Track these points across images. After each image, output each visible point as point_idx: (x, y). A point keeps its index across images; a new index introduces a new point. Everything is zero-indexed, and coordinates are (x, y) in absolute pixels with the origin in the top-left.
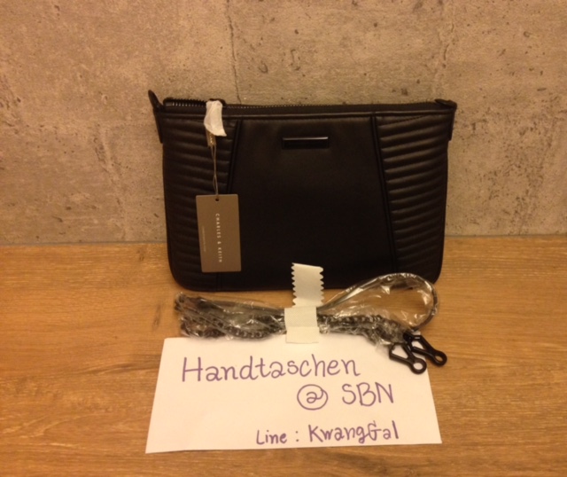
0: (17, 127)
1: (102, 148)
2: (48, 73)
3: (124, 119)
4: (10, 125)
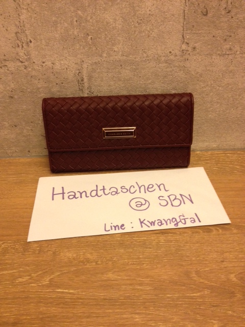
0: (26, 63)
1: (82, 80)
2: (54, 19)
3: (101, 56)
4: (22, 62)
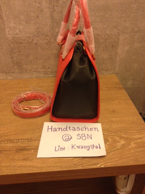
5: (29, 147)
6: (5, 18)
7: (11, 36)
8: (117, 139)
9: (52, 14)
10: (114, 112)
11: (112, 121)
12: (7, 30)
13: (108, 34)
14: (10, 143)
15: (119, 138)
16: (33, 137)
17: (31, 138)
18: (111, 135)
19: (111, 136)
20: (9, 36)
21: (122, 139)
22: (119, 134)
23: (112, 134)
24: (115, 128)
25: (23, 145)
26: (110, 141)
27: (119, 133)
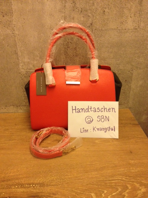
5: (41, 194)
6: (20, 54)
7: (24, 71)
8: (138, 185)
9: (66, 50)
10: (131, 152)
11: (130, 164)
12: (21, 65)
13: (121, 70)
14: (21, 188)
15: (139, 185)
16: (45, 181)
17: (43, 183)
18: (130, 181)
19: (130, 183)
20: (23, 71)
21: (142, 186)
22: (139, 180)
23: (131, 179)
24: (134, 172)
25: (35, 191)
26: (130, 188)
27: (138, 178)
